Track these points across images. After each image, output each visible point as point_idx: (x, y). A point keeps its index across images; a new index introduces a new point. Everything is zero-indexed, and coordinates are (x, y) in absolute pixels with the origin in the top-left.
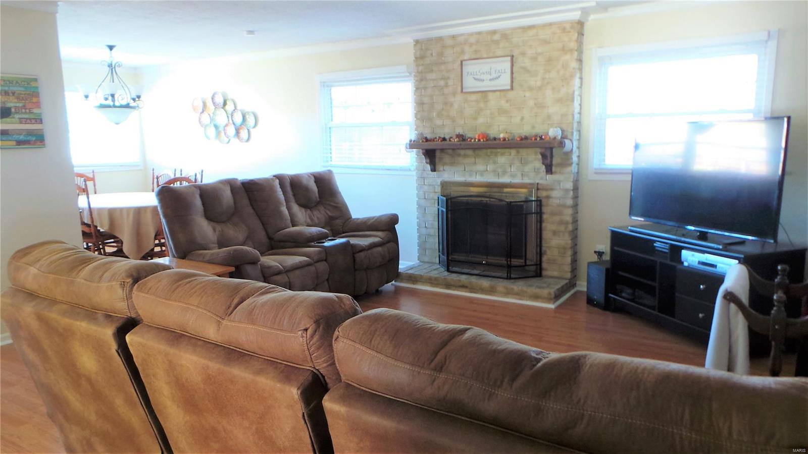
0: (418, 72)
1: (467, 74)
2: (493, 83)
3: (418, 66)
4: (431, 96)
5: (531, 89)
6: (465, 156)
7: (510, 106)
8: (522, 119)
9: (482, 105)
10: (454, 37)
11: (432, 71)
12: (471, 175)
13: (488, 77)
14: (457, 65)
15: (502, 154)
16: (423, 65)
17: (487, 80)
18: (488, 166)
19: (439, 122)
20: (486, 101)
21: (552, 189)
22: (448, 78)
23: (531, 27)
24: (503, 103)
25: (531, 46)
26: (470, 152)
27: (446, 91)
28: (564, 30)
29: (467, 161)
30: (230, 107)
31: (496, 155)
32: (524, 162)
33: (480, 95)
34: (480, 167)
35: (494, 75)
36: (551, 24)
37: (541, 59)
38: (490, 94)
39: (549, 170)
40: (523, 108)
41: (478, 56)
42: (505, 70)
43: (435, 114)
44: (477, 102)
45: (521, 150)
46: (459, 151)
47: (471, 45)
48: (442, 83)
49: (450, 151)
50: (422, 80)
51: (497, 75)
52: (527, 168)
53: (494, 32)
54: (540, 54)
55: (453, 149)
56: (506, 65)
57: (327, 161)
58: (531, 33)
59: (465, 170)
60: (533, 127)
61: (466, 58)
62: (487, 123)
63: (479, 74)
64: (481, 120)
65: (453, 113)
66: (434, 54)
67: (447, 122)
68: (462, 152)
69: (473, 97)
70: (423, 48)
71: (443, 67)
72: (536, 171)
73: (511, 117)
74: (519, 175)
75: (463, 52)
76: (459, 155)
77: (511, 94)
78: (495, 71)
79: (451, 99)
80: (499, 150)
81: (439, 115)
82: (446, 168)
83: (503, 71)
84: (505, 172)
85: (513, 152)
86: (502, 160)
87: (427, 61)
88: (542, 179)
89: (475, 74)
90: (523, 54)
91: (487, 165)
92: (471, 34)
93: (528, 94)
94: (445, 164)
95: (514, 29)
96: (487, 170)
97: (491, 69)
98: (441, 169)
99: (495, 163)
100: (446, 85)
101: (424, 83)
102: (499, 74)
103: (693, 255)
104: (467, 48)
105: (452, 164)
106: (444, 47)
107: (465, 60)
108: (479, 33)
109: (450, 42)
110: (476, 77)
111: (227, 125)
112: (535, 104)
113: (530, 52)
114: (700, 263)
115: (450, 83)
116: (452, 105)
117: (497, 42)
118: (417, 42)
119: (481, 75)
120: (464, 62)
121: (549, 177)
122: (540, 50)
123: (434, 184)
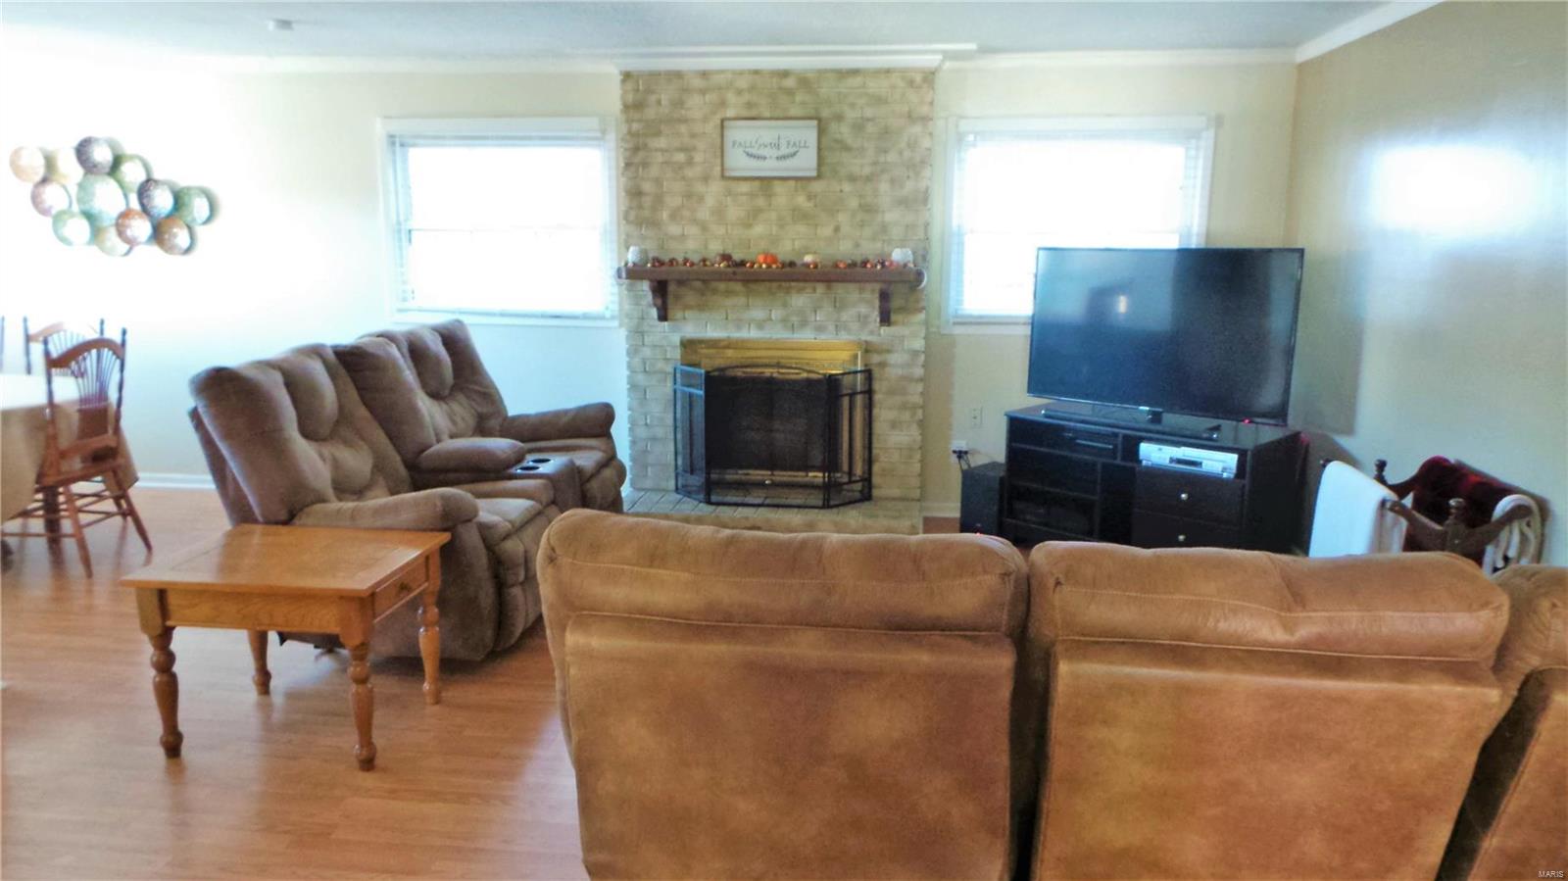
0: (630, 133)
1: (731, 144)
2: (783, 164)
3: (629, 121)
4: (658, 181)
5: (852, 179)
6: (729, 293)
7: (816, 206)
8: (837, 229)
9: (761, 202)
10: (704, 74)
11: (658, 134)
12: (739, 328)
13: (775, 153)
14: (711, 127)
15: (800, 291)
16: (640, 121)
17: (771, 157)
18: (773, 312)
19: (674, 229)
20: (769, 195)
21: (889, 351)
22: (694, 149)
23: (855, 72)
24: (801, 200)
25: (852, 106)
26: (738, 287)
27: (689, 173)
28: (911, 83)
29: (729, 302)
30: (133, 174)
31: (788, 291)
32: (839, 306)
33: (757, 184)
34: (758, 314)
35: (784, 151)
36: (888, 71)
37: (870, 128)
38: (776, 182)
39: (885, 319)
40: (838, 211)
41: (754, 113)
42: (805, 142)
43: (665, 215)
44: (752, 195)
45: (834, 284)
46: (714, 284)
47: (739, 92)
48: (681, 157)
49: (698, 284)
50: (636, 149)
51: (792, 150)
52: (845, 316)
53: (785, 74)
54: (868, 120)
55: (704, 281)
56: (808, 134)
57: (405, 300)
58: (857, 81)
59: (727, 319)
60: (857, 245)
61: (730, 113)
62: (771, 235)
63: (757, 146)
64: (759, 229)
65: (703, 214)
66: (663, 102)
67: (693, 230)
68: (722, 286)
69: (744, 187)
70: (641, 88)
71: (683, 128)
72: (863, 320)
73: (816, 225)
74: (831, 328)
75: (723, 104)
76: (715, 291)
77: (817, 187)
78: (788, 144)
79: (700, 188)
80: (793, 284)
81: (675, 216)
82: (688, 314)
83: (802, 144)
84: (804, 324)
85: (821, 288)
86: (800, 300)
87: (650, 113)
88: (872, 333)
89: (748, 145)
90: (839, 118)
91: (771, 310)
92: (741, 73)
93: (847, 187)
94: (687, 307)
95: (822, 73)
96: (771, 319)
97: (779, 138)
98: (679, 315)
99: (785, 305)
100: (690, 162)
101: (641, 154)
102: (795, 149)
103: (1160, 449)
104: (731, 97)
105: (701, 307)
106: (686, 90)
107: (730, 119)
108: (756, 72)
109: (697, 83)
110: (750, 150)
111: (126, 215)
112: (860, 205)
113: (851, 115)
114: (1172, 460)
115: (698, 158)
116: (701, 199)
117: (790, 92)
118: (627, 76)
119: (758, 149)
120: (726, 123)
121: (884, 330)
122: (869, 112)
123: (665, 343)
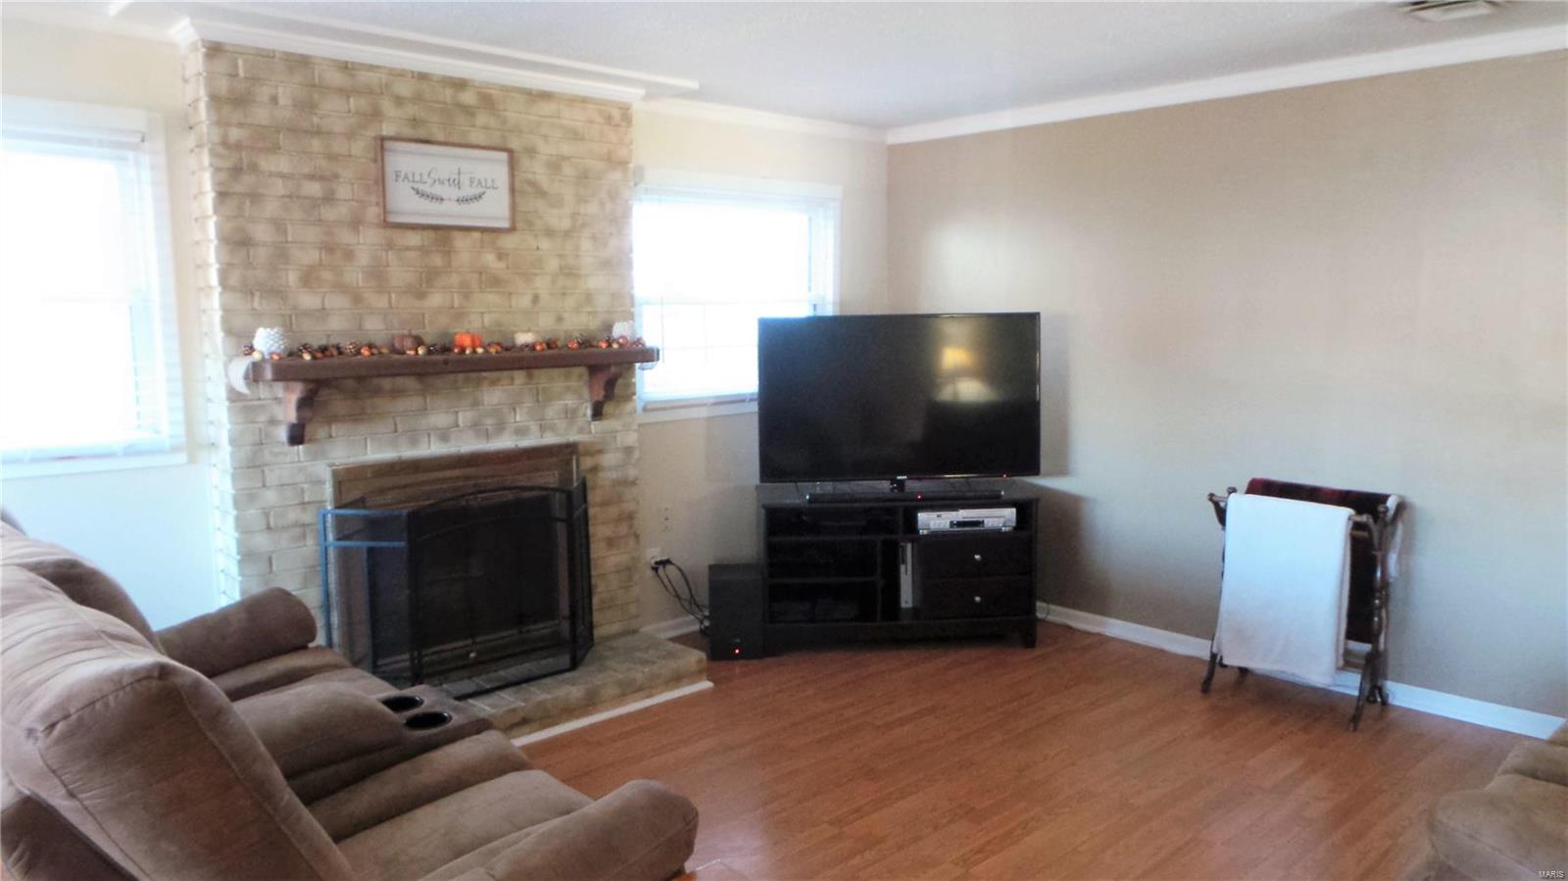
0: (225, 143)
1: (394, 177)
2: (465, 208)
3: (221, 123)
4: (279, 225)
5: (549, 233)
6: (397, 393)
7: (508, 268)
8: (536, 299)
9: (437, 260)
10: (346, 67)
11: (275, 149)
12: (414, 442)
13: (455, 193)
14: (359, 147)
15: (494, 383)
16: (240, 125)
17: (450, 199)
18: (460, 414)
19: (308, 300)
20: (449, 253)
21: (600, 452)
22: (336, 176)
23: (546, 96)
24: (489, 258)
25: (545, 137)
26: (410, 383)
27: (329, 213)
28: (609, 118)
29: (401, 404)
31: (478, 383)
32: (542, 399)
33: (431, 234)
34: (439, 419)
35: (468, 191)
36: (584, 101)
37: (568, 170)
38: (457, 234)
39: (598, 413)
40: (536, 275)
41: (422, 133)
42: (493, 181)
43: (292, 277)
44: (424, 251)
45: (536, 372)
46: (376, 381)
47: (399, 101)
48: (314, 189)
49: (350, 383)
50: (236, 171)
51: (477, 191)
52: (552, 411)
53: (460, 84)
54: (568, 158)
55: (360, 379)
56: (493, 170)
58: (546, 108)
59: (396, 431)
60: (560, 319)
61: (387, 129)
62: (453, 307)
63: (430, 181)
64: (436, 300)
65: (354, 276)
66: (282, 101)
67: (337, 301)
68: (387, 383)
69: (414, 239)
70: (241, 73)
71: (316, 144)
72: (570, 414)
73: (510, 294)
74: (534, 427)
75: (376, 114)
76: (378, 392)
77: (508, 242)
78: (472, 182)
79: (346, 237)
80: (485, 374)
81: (308, 279)
82: (335, 429)
83: (489, 183)
84: (500, 428)
85: (520, 377)
86: (493, 396)
87: (261, 115)
88: (581, 431)
89: (417, 178)
90: (531, 152)
91: (457, 412)
92: (400, 74)
93: (545, 244)
95: (507, 90)
96: (458, 426)
97: (459, 173)
98: (322, 433)
99: (476, 403)
100: (329, 198)
101: (247, 181)
102: (481, 190)
103: (939, 516)
104: (387, 106)
105: (357, 417)
106: (316, 86)
107: (391, 139)
108: (423, 77)
109: (336, 78)
110: (421, 187)
112: (561, 268)
113: (546, 150)
114: (952, 524)
115: (343, 192)
116: (349, 255)
117: (468, 111)
118: (214, 50)
119: (432, 186)
120: (388, 144)
121: (596, 427)
122: (566, 149)
123: (300, 478)
